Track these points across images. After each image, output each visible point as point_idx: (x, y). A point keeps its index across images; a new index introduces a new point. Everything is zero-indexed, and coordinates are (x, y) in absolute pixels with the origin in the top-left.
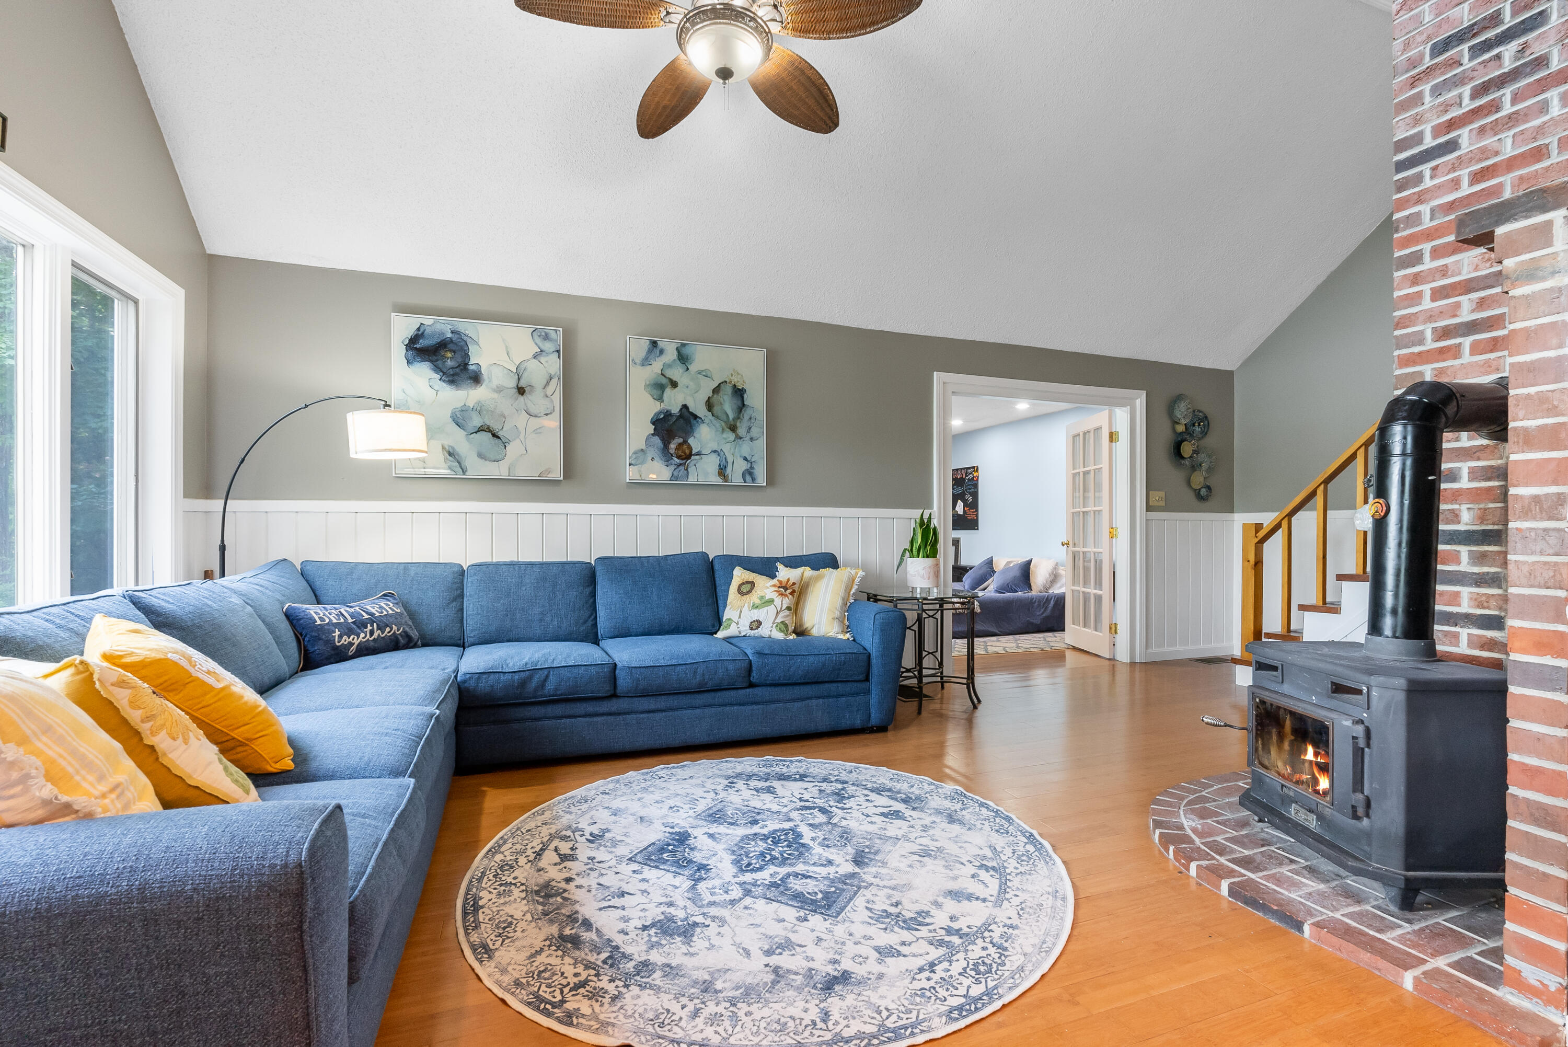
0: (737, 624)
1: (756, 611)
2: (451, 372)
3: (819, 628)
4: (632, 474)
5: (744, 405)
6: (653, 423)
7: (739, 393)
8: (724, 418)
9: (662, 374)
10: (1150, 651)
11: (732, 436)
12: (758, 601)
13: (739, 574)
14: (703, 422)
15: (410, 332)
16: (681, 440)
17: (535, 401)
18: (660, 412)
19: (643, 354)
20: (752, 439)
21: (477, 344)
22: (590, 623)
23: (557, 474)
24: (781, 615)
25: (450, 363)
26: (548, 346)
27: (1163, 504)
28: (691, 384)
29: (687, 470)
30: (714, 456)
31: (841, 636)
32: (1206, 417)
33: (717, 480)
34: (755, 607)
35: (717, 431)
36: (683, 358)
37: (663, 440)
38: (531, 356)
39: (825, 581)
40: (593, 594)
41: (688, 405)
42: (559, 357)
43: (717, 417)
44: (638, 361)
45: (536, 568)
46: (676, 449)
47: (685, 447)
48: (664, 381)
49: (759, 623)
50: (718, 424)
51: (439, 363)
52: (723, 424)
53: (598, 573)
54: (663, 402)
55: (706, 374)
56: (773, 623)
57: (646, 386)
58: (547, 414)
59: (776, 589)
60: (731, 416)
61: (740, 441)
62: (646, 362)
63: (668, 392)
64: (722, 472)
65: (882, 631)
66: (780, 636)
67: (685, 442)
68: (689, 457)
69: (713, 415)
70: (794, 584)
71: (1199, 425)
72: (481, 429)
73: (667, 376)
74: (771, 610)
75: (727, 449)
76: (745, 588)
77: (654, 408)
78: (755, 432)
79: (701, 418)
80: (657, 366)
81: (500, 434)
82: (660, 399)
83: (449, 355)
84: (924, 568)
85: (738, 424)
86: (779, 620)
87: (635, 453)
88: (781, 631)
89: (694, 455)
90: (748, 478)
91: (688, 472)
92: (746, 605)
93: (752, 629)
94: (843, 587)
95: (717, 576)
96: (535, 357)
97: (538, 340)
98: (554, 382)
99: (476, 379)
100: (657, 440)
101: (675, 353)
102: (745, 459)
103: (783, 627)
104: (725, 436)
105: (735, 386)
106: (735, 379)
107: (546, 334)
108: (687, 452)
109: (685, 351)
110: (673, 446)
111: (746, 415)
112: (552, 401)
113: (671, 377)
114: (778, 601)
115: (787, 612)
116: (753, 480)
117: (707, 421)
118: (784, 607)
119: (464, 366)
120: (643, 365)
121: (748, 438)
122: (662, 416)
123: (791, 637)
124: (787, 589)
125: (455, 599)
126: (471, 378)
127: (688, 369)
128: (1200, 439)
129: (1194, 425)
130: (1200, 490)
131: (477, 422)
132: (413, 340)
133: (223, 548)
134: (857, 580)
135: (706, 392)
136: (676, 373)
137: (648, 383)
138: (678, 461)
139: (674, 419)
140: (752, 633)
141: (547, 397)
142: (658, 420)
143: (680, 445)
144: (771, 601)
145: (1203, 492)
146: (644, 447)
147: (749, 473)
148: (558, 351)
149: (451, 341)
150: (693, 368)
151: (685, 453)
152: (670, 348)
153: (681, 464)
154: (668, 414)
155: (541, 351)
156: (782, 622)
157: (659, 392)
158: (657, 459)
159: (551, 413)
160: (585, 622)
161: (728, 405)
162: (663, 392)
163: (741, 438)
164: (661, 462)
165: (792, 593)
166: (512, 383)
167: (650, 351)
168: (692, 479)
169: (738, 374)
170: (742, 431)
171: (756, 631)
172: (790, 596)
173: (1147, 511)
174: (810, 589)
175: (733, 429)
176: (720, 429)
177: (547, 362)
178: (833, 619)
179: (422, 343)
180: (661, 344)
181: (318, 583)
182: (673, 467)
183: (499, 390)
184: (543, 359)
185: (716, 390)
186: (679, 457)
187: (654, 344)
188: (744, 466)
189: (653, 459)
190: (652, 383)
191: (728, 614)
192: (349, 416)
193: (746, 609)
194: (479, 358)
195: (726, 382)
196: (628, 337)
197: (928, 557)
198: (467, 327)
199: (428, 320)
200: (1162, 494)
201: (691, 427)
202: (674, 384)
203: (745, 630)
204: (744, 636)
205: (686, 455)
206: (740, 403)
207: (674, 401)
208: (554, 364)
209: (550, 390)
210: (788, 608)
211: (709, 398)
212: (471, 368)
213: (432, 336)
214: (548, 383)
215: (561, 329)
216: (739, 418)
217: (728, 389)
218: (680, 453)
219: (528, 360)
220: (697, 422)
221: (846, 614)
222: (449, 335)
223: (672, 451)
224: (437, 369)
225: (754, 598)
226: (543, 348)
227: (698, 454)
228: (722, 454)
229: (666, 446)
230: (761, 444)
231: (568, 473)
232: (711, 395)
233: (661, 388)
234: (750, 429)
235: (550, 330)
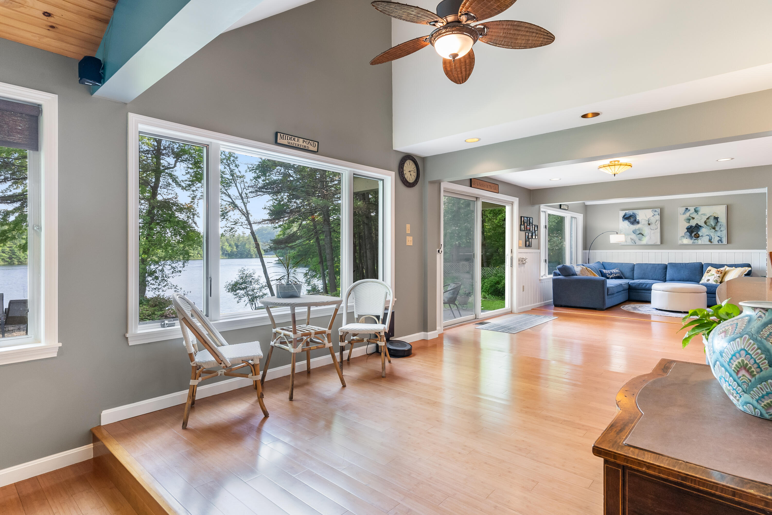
0: (705, 280)
2: (632, 222)
4: (680, 242)
5: (718, 222)
6: (687, 229)
7: (716, 219)
8: (711, 226)
9: (689, 216)
11: (714, 230)
13: (710, 268)
14: (703, 227)
15: (623, 215)
16: (696, 233)
17: (652, 226)
18: (689, 226)
19: (684, 212)
20: (721, 231)
21: (638, 215)
22: (664, 277)
23: (659, 243)
24: (716, 278)
25: (632, 220)
26: (656, 213)
28: (699, 218)
30: (707, 236)
33: (709, 243)
34: (709, 276)
35: (708, 229)
36: (696, 211)
37: (690, 233)
38: (652, 216)
39: (734, 271)
40: (666, 271)
41: (698, 223)
43: (708, 226)
44: (682, 214)
45: (651, 265)
46: (694, 235)
47: (697, 234)
48: (690, 218)
49: (709, 280)
50: (708, 228)
51: (630, 220)
52: (710, 227)
53: (668, 266)
55: (704, 215)
56: (713, 280)
57: (684, 220)
59: (717, 272)
60: (713, 225)
61: (717, 232)
62: (684, 213)
63: (692, 221)
64: (710, 241)
66: (715, 283)
67: (697, 233)
70: (722, 271)
72: (639, 234)
73: (691, 216)
74: (713, 277)
75: (712, 234)
76: (708, 272)
77: (687, 225)
78: (722, 229)
80: (688, 214)
81: (644, 235)
82: (689, 223)
83: (632, 218)
85: (716, 227)
86: (715, 279)
87: (681, 237)
88: (715, 282)
89: (700, 236)
90: (720, 242)
91: (698, 241)
94: (740, 272)
95: (704, 268)
96: (653, 216)
97: (653, 212)
98: (658, 221)
99: (638, 223)
100: (688, 233)
101: (694, 210)
102: (719, 237)
103: (716, 281)
104: (711, 231)
105: (715, 217)
106: (714, 215)
107: (656, 211)
108: (698, 236)
109: (697, 209)
110: (693, 234)
111: (719, 224)
112: (657, 226)
114: (716, 275)
115: (718, 278)
116: (722, 242)
117: (704, 227)
118: (717, 276)
119: (635, 220)
120: (683, 214)
121: (720, 230)
123: (718, 284)
125: (632, 271)
126: (637, 223)
127: (698, 214)
131: (638, 232)
132: (624, 216)
133: (589, 259)
134: (747, 271)
135: (704, 218)
136: (694, 215)
138: (695, 238)
139: (693, 227)
140: (708, 282)
142: (688, 228)
143: (695, 234)
144: (714, 275)
146: (684, 235)
147: (721, 240)
148: (659, 214)
149: (632, 215)
150: (700, 213)
152: (692, 209)
154: (691, 227)
157: (689, 221)
159: (657, 229)
160: (663, 277)
161: (712, 222)
163: (717, 231)
164: (689, 239)
165: (721, 273)
166: (647, 223)
167: (685, 211)
168: (700, 243)
169: (716, 213)
170: (717, 228)
174: (729, 272)
175: (714, 228)
176: (710, 229)
179: (626, 216)
180: (689, 208)
181: (605, 266)
182: (693, 240)
183: (644, 225)
184: (655, 216)
185: (708, 218)
186: (695, 237)
187: (687, 209)
188: (718, 238)
189: (687, 238)
190: (686, 219)
191: (703, 278)
192: (610, 235)
193: (707, 277)
194: (638, 218)
195: (711, 216)
196: (679, 208)
198: (635, 212)
199: (627, 212)
201: (699, 229)
202: (693, 218)
204: (706, 283)
206: (716, 221)
207: (693, 223)
208: (658, 217)
209: (656, 223)
210: (719, 277)
212: (637, 220)
213: (628, 214)
215: (660, 209)
216: (716, 225)
217: (712, 218)
218: (696, 236)
220: (701, 228)
222: (632, 214)
223: (693, 236)
224: (629, 222)
225: (709, 274)
227: (702, 236)
228: (710, 236)
229: (691, 235)
230: (725, 232)
231: (662, 242)
232: (706, 220)
233: (689, 220)
234: (720, 228)
235: (657, 210)
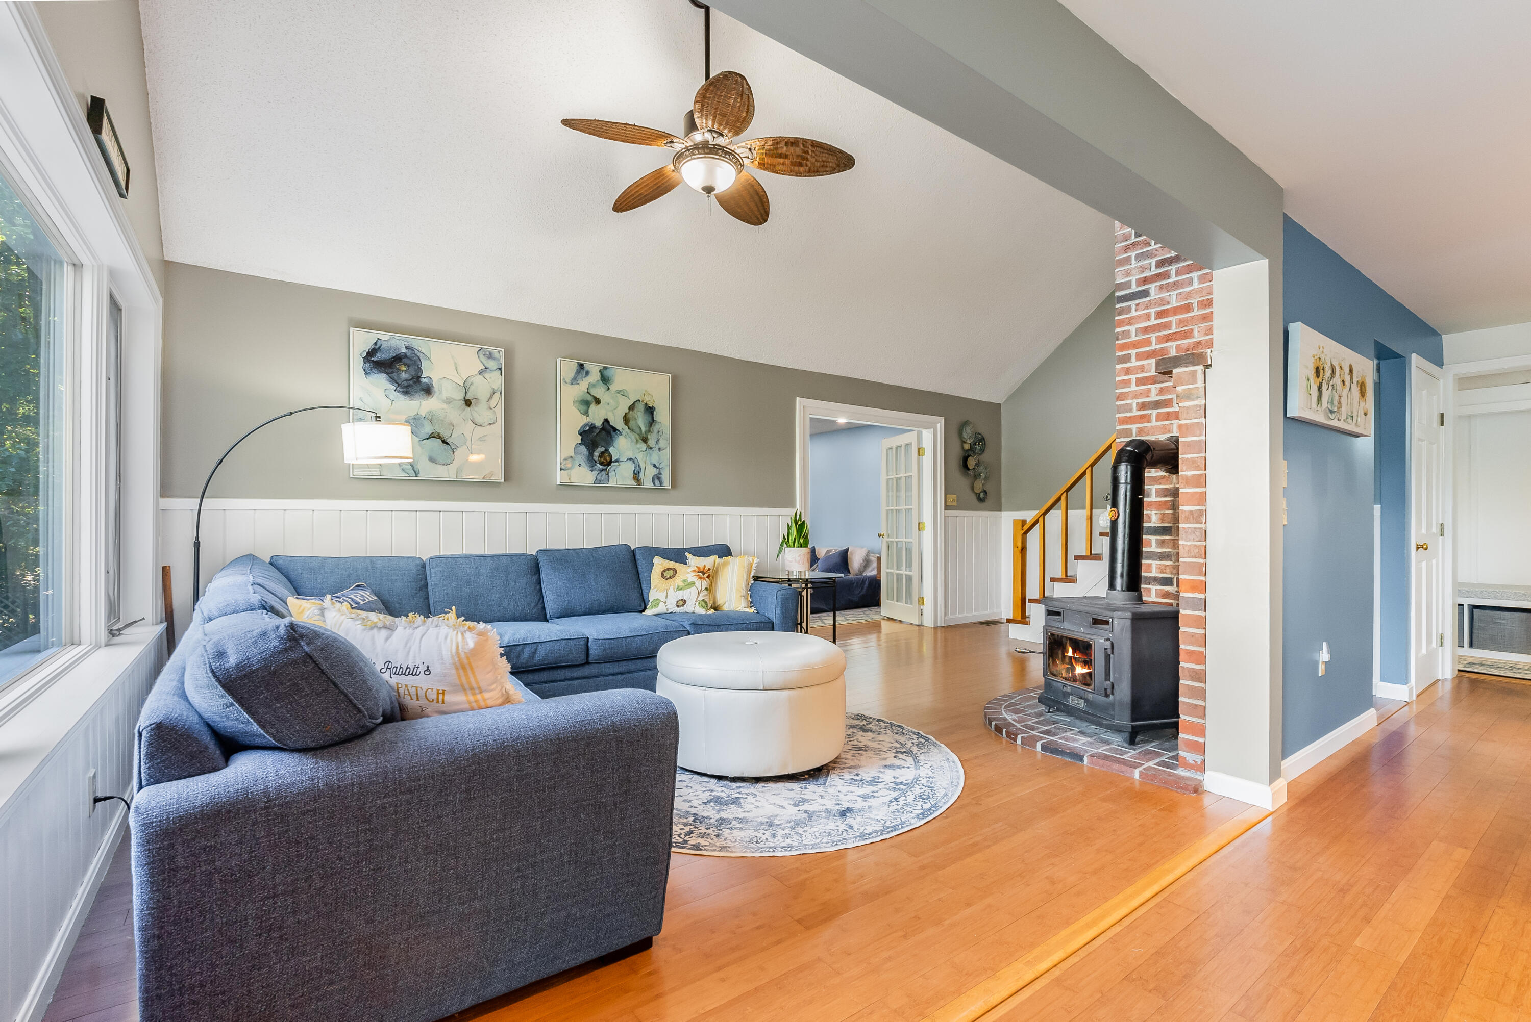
0: (665, 603)
1: (681, 592)
2: (405, 383)
3: (730, 604)
4: (559, 478)
5: (653, 420)
6: (581, 434)
7: (650, 410)
8: (638, 431)
9: (588, 392)
10: (947, 618)
11: (644, 446)
12: (682, 584)
13: (659, 564)
14: (621, 434)
15: (369, 346)
16: (603, 449)
17: (481, 412)
18: (586, 425)
19: (572, 375)
20: (659, 449)
21: (429, 359)
22: (540, 606)
23: (499, 477)
24: (702, 594)
25: (404, 376)
26: (492, 364)
27: (955, 504)
28: (611, 401)
29: (608, 474)
30: (630, 463)
31: (747, 610)
32: (984, 439)
33: (633, 484)
34: (679, 588)
35: (632, 441)
36: (605, 379)
37: (588, 448)
38: (477, 373)
39: (730, 567)
40: (540, 581)
41: (609, 419)
42: (501, 375)
43: (632, 431)
44: (568, 380)
45: (489, 560)
46: (599, 456)
47: (606, 455)
48: (589, 398)
49: (684, 602)
50: (633, 436)
51: (395, 375)
52: (637, 436)
53: (541, 563)
54: (588, 416)
55: (622, 393)
56: (696, 601)
57: (575, 402)
58: (490, 424)
59: (696, 574)
60: (643, 429)
61: (651, 451)
62: (574, 381)
63: (593, 407)
64: (636, 476)
65: (782, 604)
66: (702, 611)
67: (607, 450)
68: (609, 463)
69: (629, 429)
70: (709, 569)
71: (979, 444)
72: (432, 436)
73: (592, 394)
74: (693, 591)
75: (640, 457)
76: (668, 574)
77: (582, 421)
78: (662, 443)
79: (619, 431)
80: (584, 384)
81: (449, 441)
82: (586, 413)
83: (404, 368)
84: (799, 556)
85: (649, 436)
86: (700, 598)
87: (565, 459)
88: (703, 607)
89: (614, 462)
90: (657, 482)
91: (609, 477)
92: (672, 587)
93: (678, 606)
94: (745, 571)
95: (639, 564)
96: (480, 373)
97: (483, 359)
98: (497, 395)
99: (428, 390)
100: (583, 449)
101: (599, 374)
102: (655, 466)
103: (704, 604)
104: (638, 446)
105: (646, 404)
106: (647, 399)
107: (490, 354)
108: (608, 459)
109: (606, 373)
110: (596, 454)
111: (656, 428)
112: (495, 413)
113: (596, 396)
114: (698, 583)
115: (706, 592)
116: (661, 483)
117: (624, 433)
118: (703, 589)
119: (417, 379)
120: (571, 384)
121: (657, 448)
122: (588, 428)
123: (710, 612)
124: (705, 574)
125: (421, 589)
126: (423, 390)
127: (609, 389)
128: (980, 455)
129: (975, 444)
130: (980, 493)
131: (428, 429)
132: (371, 354)
133: (197, 545)
134: (754, 566)
135: (623, 408)
136: (599, 392)
137: (576, 399)
138: (601, 467)
139: (597, 431)
140: (678, 610)
141: (490, 408)
142: (584, 431)
143: (602, 453)
144: (693, 584)
145: (982, 495)
146: (573, 455)
147: (658, 478)
148: (500, 369)
149: (406, 356)
150: (613, 388)
151: (607, 461)
152: (594, 369)
153: (603, 470)
154: (593, 427)
155: (486, 368)
156: (703, 600)
157: (585, 408)
158: (583, 464)
159: (494, 423)
160: (536, 605)
161: (641, 420)
162: (589, 408)
163: (651, 448)
164: (586, 467)
165: (708, 577)
166: (460, 396)
167: (578, 372)
168: (613, 482)
169: (649, 394)
170: (652, 442)
171: (682, 608)
172: (707, 579)
173: (945, 509)
174: (720, 574)
175: (645, 440)
176: (635, 441)
177: (490, 378)
178: (741, 596)
179: (379, 357)
180: (587, 367)
182: (596, 472)
183: (449, 401)
184: (487, 375)
185: (631, 408)
186: (601, 464)
187: (581, 366)
188: (654, 472)
189: (580, 465)
190: (580, 399)
191: (652, 596)
192: (343, 425)
193: (671, 591)
194: (431, 372)
195: (639, 400)
196: (560, 359)
197: (801, 547)
198: (421, 344)
199: (385, 336)
200: (955, 496)
201: (611, 438)
202: (598, 402)
203: (672, 608)
204: (671, 613)
205: (607, 462)
206: (650, 419)
207: (597, 416)
208: (496, 380)
209: (493, 403)
210: (706, 589)
211: (626, 414)
212: (423, 380)
213: (388, 350)
214: (491, 397)
215: (503, 350)
216: (649, 431)
217: (641, 407)
218: (602, 460)
219: (475, 376)
220: (616, 434)
221: (749, 592)
222: (404, 350)
223: (596, 459)
224: (393, 380)
225: (678, 581)
226: (487, 366)
227: (617, 461)
228: (636, 461)
229: (591, 454)
230: (667, 453)
231: (507, 477)
232: (627, 411)
233: (587, 404)
234: (658, 440)
235: (494, 350)
